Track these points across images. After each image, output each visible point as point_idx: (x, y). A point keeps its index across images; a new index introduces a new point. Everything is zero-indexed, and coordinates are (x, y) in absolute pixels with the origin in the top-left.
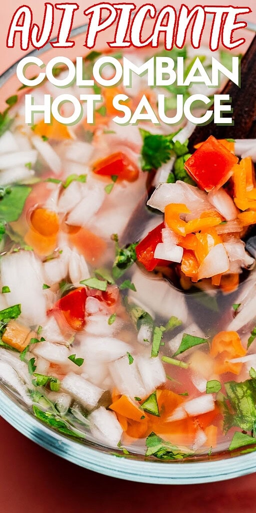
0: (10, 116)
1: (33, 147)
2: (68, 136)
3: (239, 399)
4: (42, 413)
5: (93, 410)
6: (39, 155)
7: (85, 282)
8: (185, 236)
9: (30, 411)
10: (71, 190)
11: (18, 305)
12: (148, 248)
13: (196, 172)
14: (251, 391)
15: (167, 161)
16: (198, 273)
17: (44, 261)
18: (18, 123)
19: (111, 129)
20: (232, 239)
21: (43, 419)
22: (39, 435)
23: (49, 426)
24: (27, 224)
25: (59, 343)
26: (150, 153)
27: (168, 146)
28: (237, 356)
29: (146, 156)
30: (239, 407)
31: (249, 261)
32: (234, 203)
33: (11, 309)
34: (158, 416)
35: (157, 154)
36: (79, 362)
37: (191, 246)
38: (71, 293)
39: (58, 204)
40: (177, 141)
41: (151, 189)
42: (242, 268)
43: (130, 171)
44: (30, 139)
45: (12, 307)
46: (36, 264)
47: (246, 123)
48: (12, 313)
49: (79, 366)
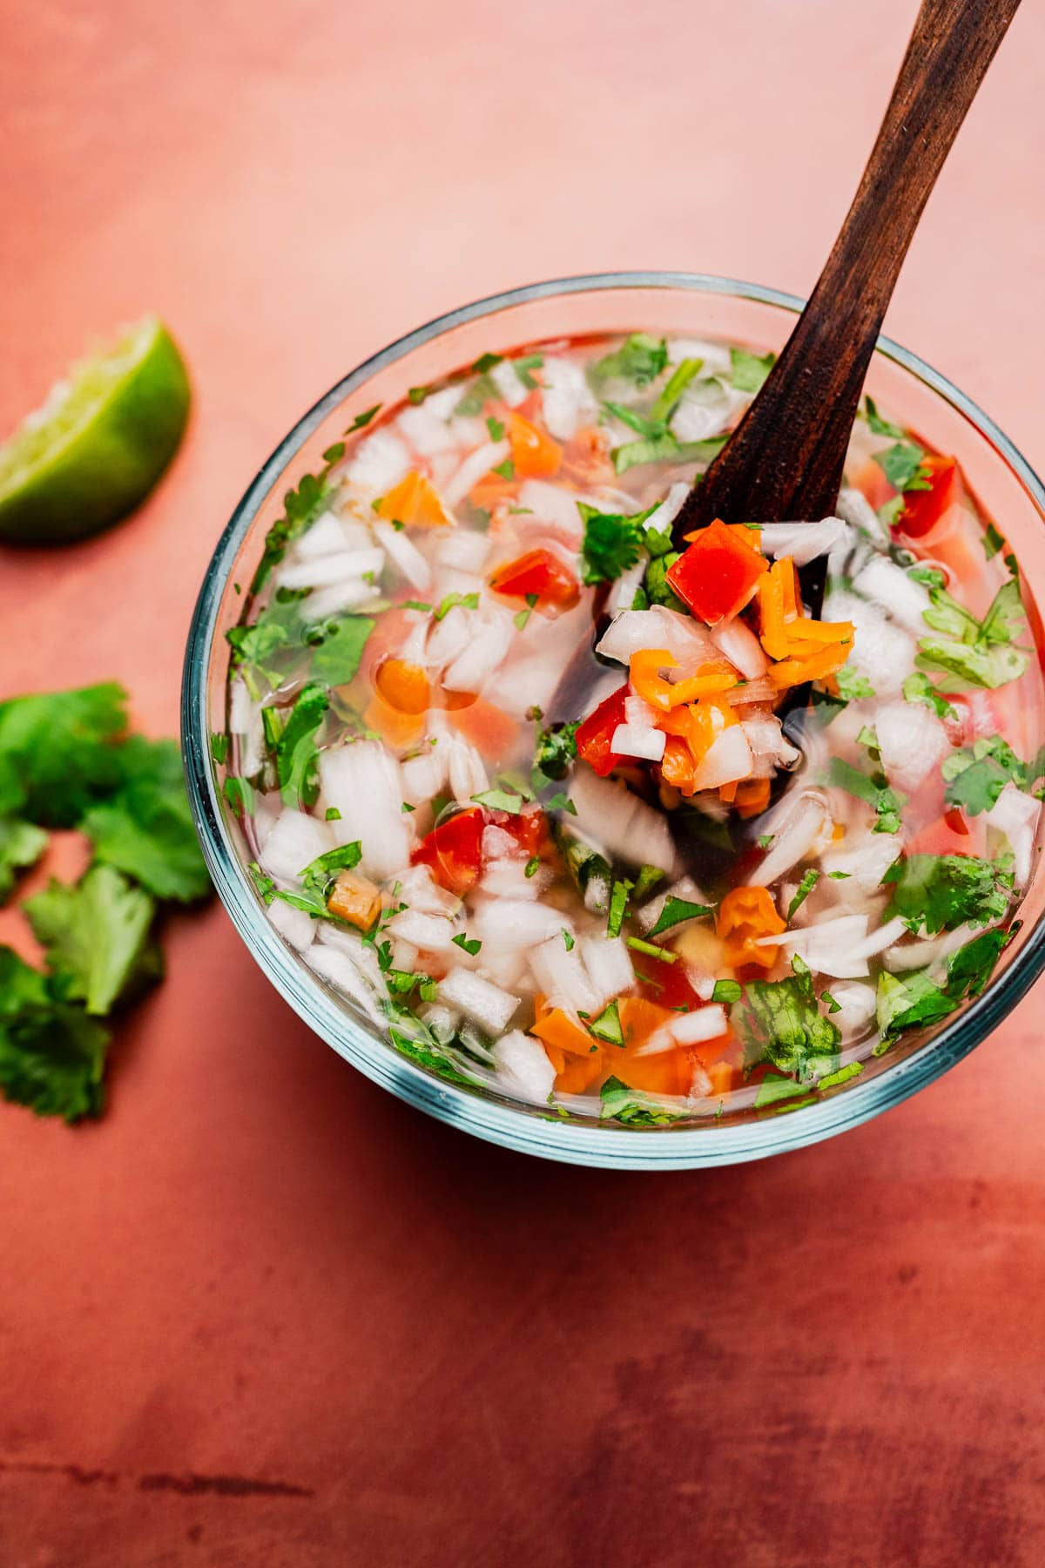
0: (332, 483)
1: (377, 543)
2: (441, 519)
3: (772, 1014)
4: (407, 1043)
5: (500, 1036)
6: (388, 556)
7: (481, 799)
8: (668, 710)
9: (385, 1038)
10: (451, 625)
11: (356, 843)
12: (600, 734)
13: (688, 590)
14: (794, 997)
15: (631, 565)
16: (693, 780)
17: (403, 760)
18: (347, 495)
19: (522, 506)
20: (757, 714)
21: (409, 1054)
22: (403, 1081)
23: (421, 1066)
24: (369, 688)
25: (434, 914)
26: (600, 550)
27: (635, 537)
28: (769, 933)
29: (590, 555)
30: (772, 1028)
31: (790, 754)
32: (761, 645)
33: (344, 851)
34: (622, 1046)
35: (613, 553)
36: (474, 947)
37: (680, 729)
38: (453, 819)
39: (425, 650)
40: (650, 528)
41: (603, 622)
42: (776, 769)
43: (561, 586)
44: (370, 527)
45: (345, 847)
46: (388, 766)
47: (781, 491)
48: (345, 859)
49: (474, 955)
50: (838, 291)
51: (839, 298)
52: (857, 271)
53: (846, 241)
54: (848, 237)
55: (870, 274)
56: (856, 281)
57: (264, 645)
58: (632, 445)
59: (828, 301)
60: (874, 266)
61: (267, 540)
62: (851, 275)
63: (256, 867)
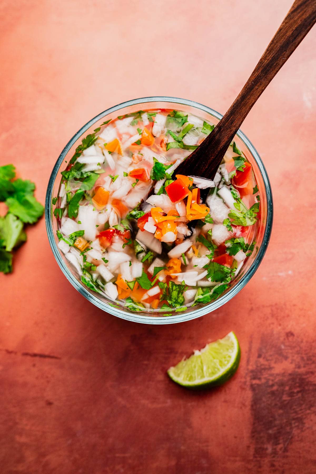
0: (95, 137)
1: (104, 155)
6: (106, 160)
7: (115, 227)
8: (158, 223)
11: (84, 231)
12: (143, 222)
15: (162, 179)
16: (161, 239)
18: (98, 141)
19: (142, 153)
20: (182, 225)
21: (85, 283)
26: (156, 172)
27: (164, 172)
28: (176, 272)
29: (154, 172)
30: (171, 293)
31: (189, 234)
32: (186, 209)
33: (80, 232)
34: (133, 291)
36: (106, 261)
37: (160, 227)
39: (109, 187)
40: (167, 173)
42: (185, 237)
45: (81, 231)
46: (96, 213)
47: (202, 169)
48: (80, 234)
49: (106, 263)
50: (227, 122)
52: (233, 117)
53: (232, 109)
55: (236, 119)
56: (232, 120)
57: (70, 176)
58: (172, 143)
60: (237, 117)
61: (76, 150)
62: (231, 118)
63: (59, 231)
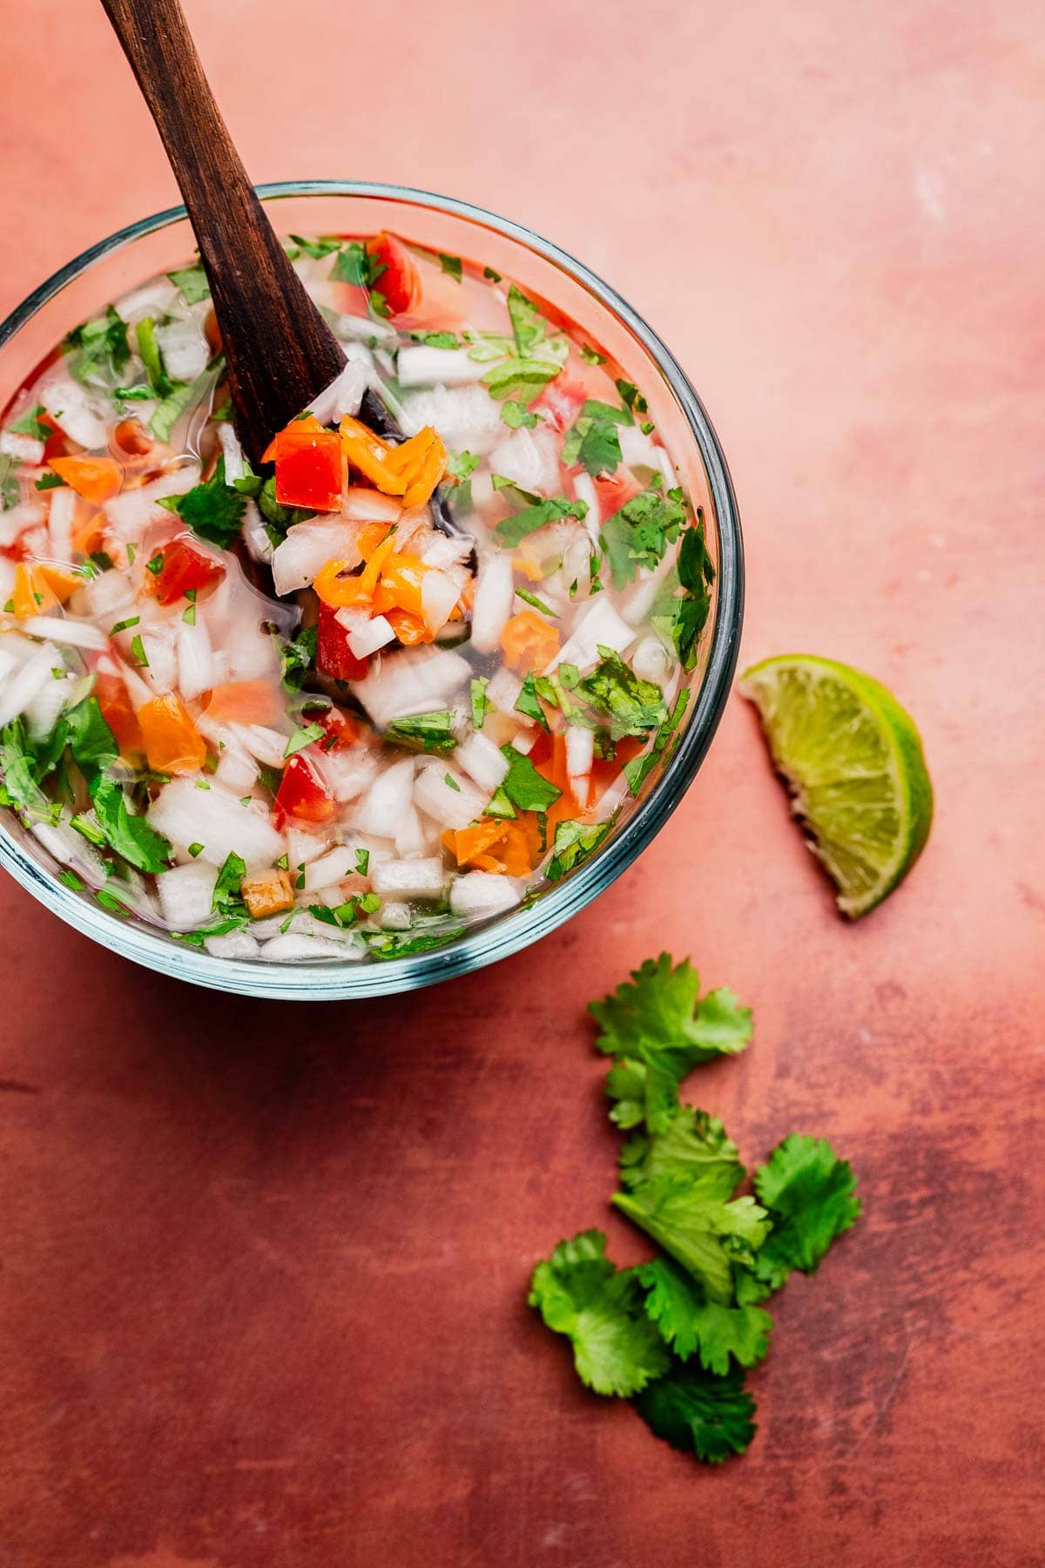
1: (38, 640)
2: (72, 587)
5: (449, 890)
7: (290, 753)
11: (231, 855)
16: (428, 629)
17: (211, 771)
20: (423, 542)
25: (329, 850)
32: (381, 493)
33: (228, 868)
35: (221, 514)
37: (388, 604)
40: (234, 482)
42: (467, 566)
44: (18, 631)
45: (225, 866)
50: (205, 196)
51: (210, 200)
52: (204, 172)
53: (177, 155)
54: (176, 151)
55: (216, 165)
56: (211, 178)
57: (25, 779)
59: (204, 209)
60: (213, 157)
62: (203, 177)
63: (176, 935)
